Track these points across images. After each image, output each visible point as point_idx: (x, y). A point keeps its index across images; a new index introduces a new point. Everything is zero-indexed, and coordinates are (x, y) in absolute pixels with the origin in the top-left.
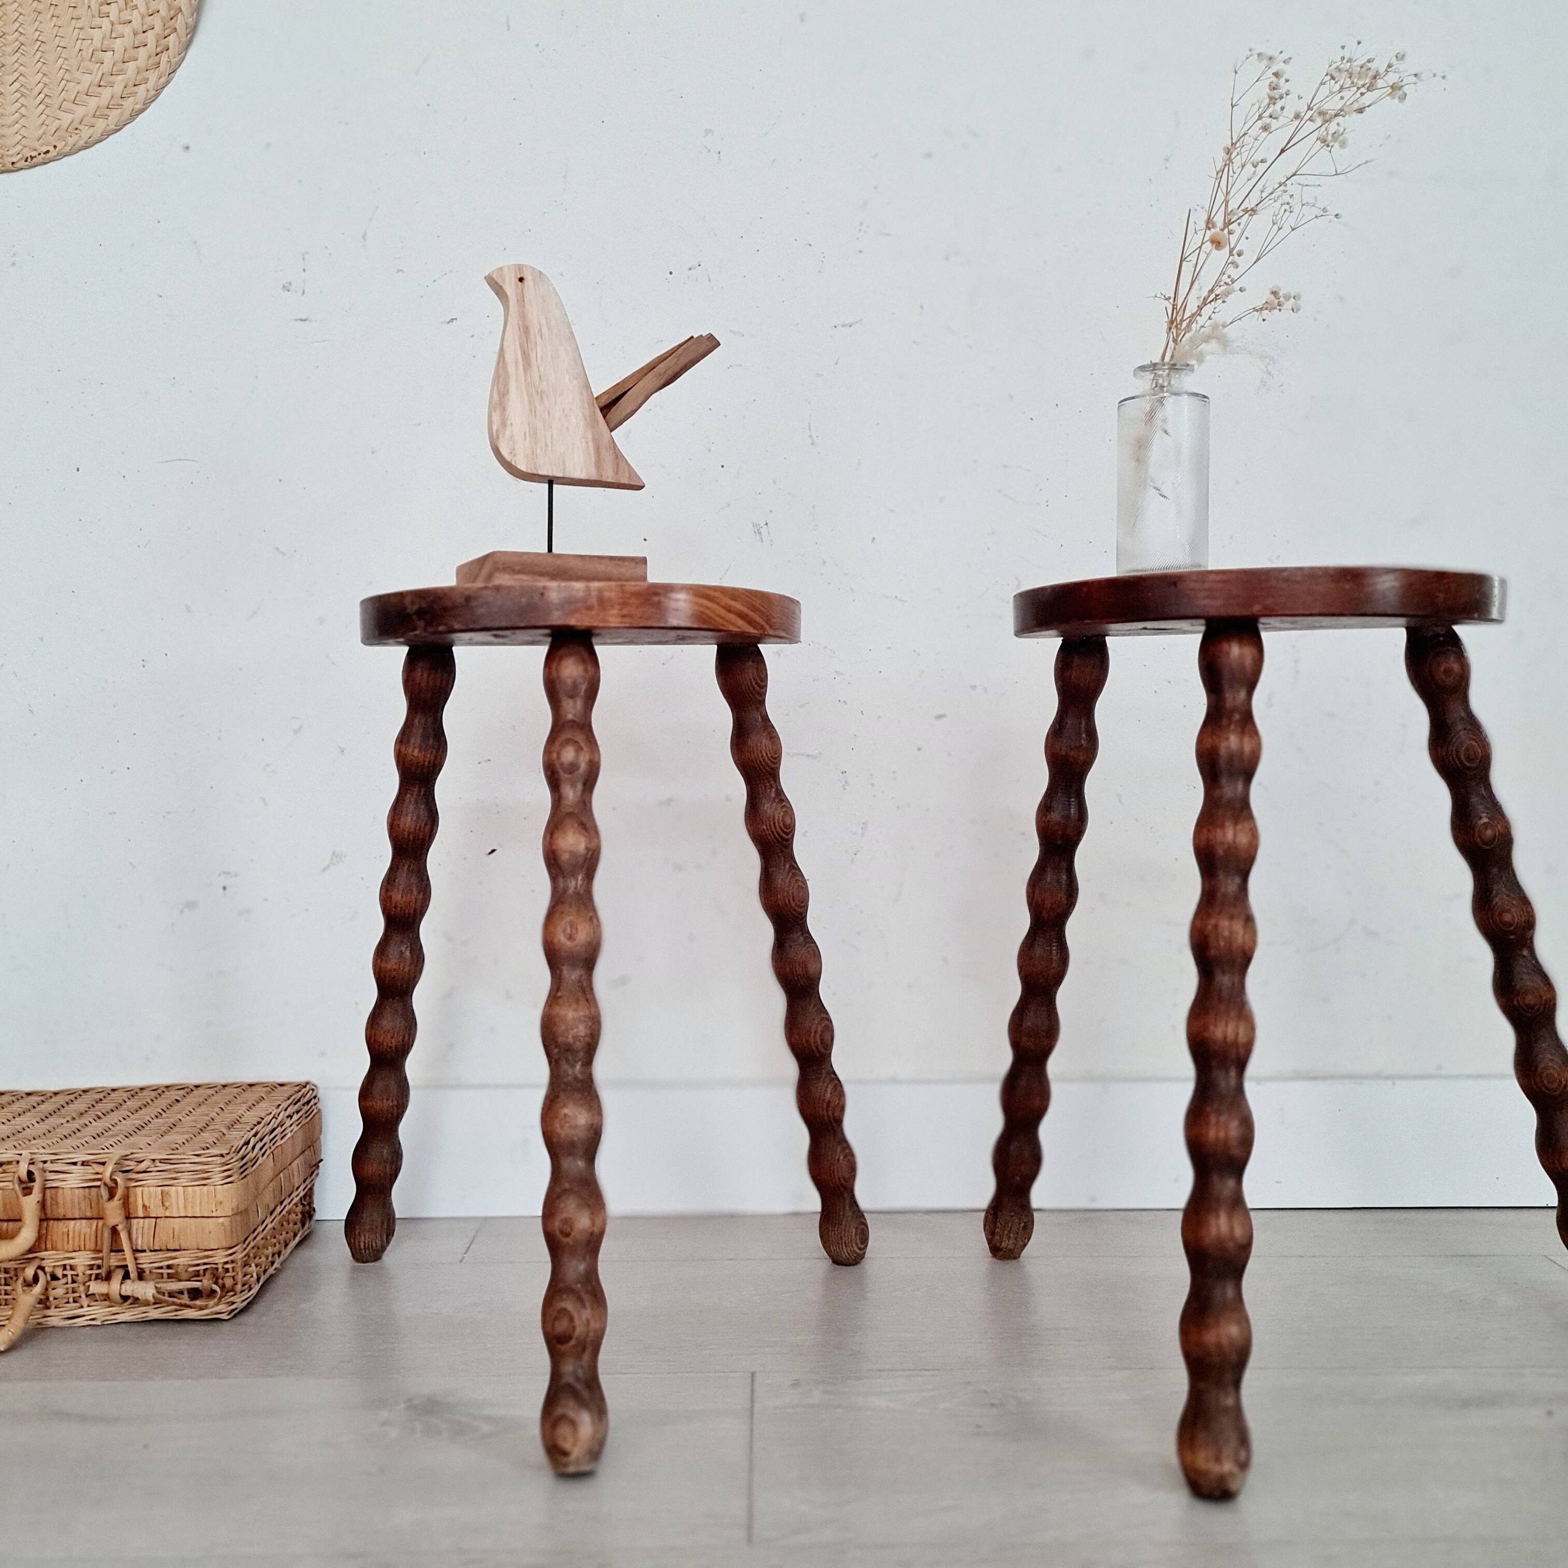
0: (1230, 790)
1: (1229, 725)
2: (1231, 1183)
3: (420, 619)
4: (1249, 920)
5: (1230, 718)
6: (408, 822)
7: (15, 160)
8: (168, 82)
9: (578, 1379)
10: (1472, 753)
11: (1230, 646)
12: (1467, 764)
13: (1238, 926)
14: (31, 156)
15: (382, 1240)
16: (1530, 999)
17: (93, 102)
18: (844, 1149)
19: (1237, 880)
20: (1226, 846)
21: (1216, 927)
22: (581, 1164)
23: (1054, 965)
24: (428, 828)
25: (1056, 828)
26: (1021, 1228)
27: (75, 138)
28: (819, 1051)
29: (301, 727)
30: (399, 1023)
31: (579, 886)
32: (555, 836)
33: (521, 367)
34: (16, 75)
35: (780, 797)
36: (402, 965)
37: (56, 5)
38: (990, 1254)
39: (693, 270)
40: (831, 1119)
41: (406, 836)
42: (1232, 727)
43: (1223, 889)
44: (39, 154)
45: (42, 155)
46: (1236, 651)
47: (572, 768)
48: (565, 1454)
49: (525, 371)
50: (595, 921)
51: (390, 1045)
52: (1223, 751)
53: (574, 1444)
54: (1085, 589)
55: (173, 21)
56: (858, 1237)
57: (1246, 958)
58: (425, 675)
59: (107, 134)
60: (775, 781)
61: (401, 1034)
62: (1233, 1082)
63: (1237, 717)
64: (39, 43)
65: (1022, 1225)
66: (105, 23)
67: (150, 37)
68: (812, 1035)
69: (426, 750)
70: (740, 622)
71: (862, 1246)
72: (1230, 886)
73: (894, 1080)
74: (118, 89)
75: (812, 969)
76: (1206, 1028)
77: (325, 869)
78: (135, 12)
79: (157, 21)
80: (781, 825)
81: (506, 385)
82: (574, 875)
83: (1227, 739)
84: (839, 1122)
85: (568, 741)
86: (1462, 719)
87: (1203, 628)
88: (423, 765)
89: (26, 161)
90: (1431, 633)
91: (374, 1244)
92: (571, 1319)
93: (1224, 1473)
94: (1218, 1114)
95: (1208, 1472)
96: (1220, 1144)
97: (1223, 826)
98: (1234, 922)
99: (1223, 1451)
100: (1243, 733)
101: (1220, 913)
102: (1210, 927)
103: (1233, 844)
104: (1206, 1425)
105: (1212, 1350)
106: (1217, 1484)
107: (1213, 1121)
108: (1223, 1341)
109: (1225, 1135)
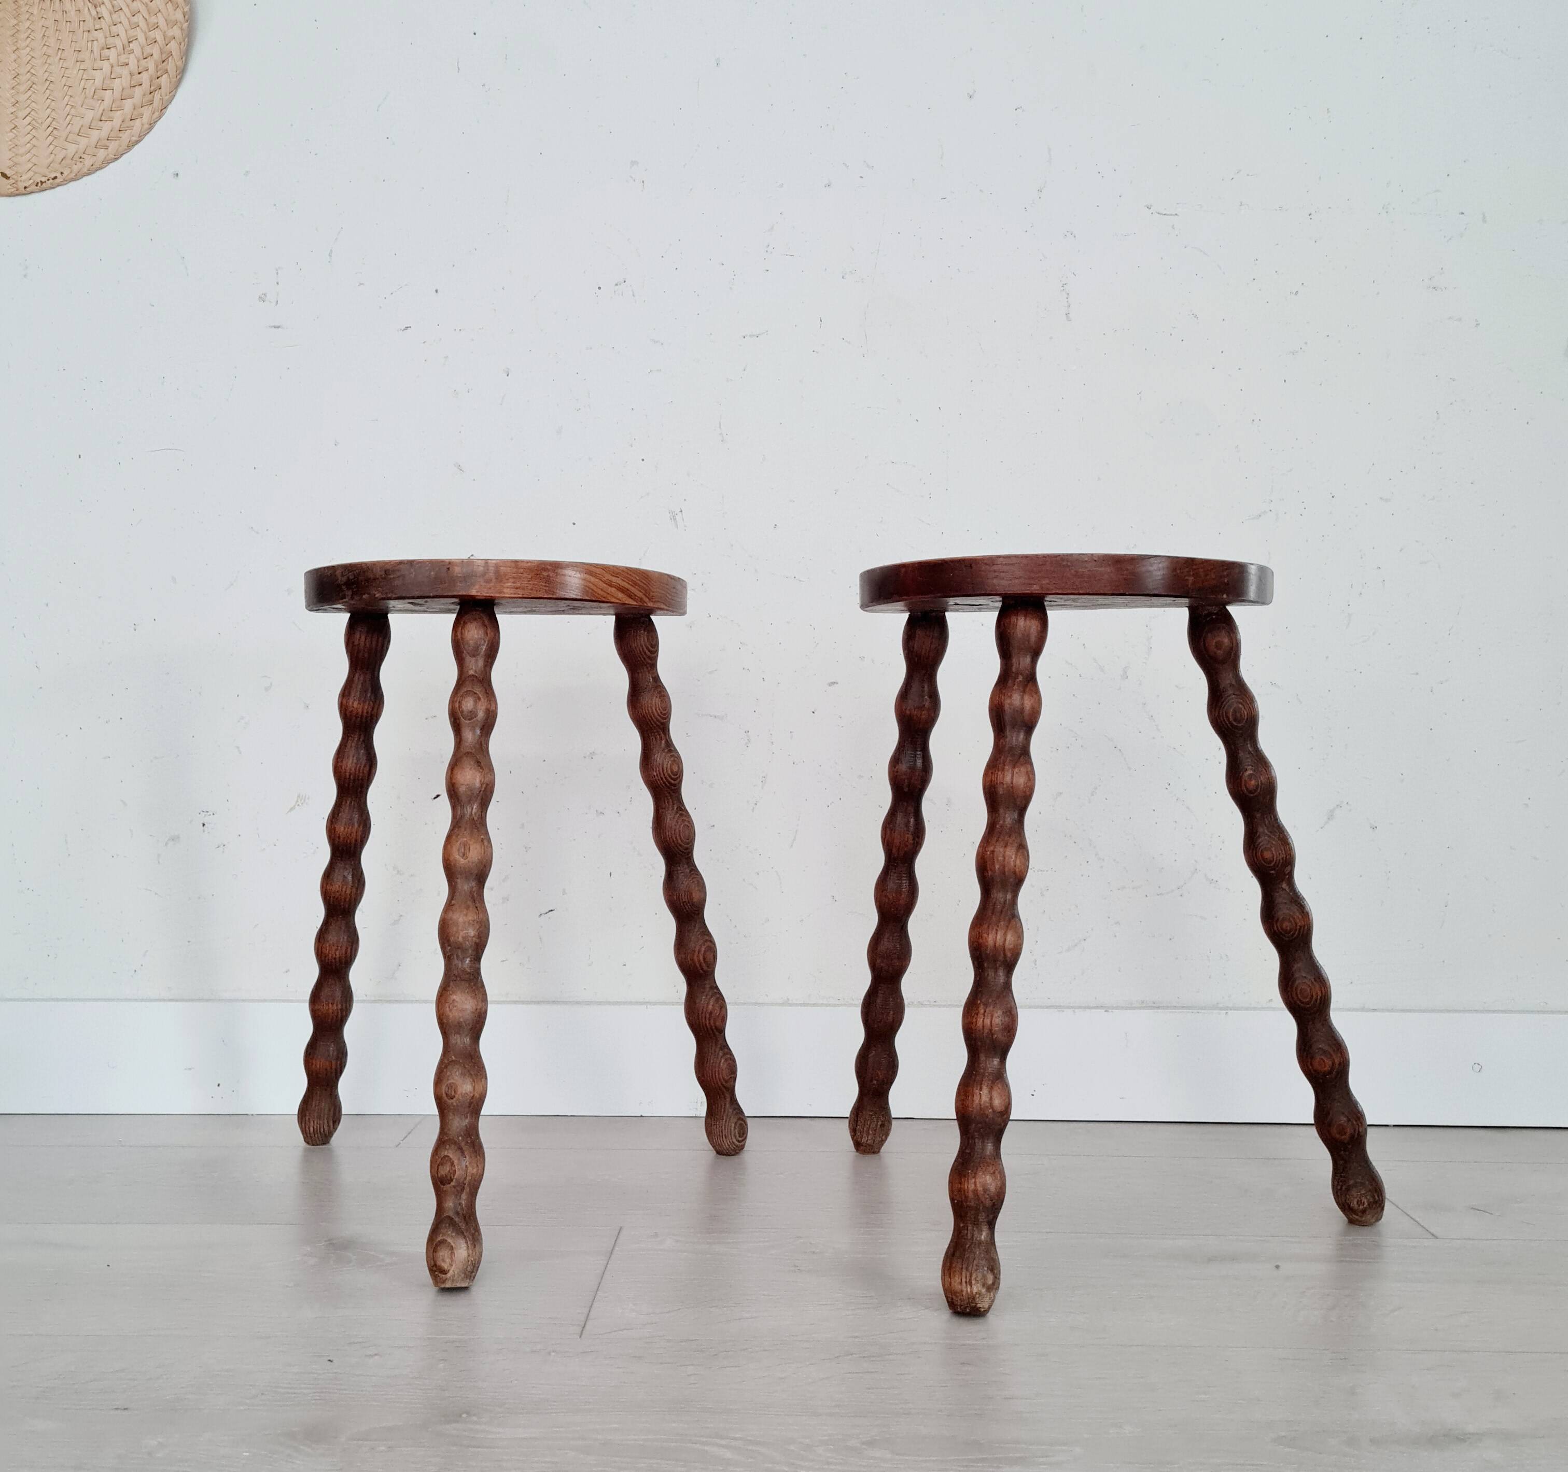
0: (1015, 738)
1: (1014, 685)
2: (996, 1062)
3: (348, 589)
4: (1022, 847)
5: (1015, 681)
6: (350, 764)
7: (27, 185)
8: (160, 117)
9: (458, 1213)
10: (1238, 715)
11: (1020, 620)
12: (1235, 723)
13: (1011, 853)
14: (41, 181)
15: (329, 1127)
16: (1287, 925)
17: (95, 135)
18: (724, 1054)
19: (1016, 816)
20: (1006, 787)
21: (993, 852)
22: (467, 1040)
23: (903, 896)
24: (367, 769)
25: (904, 777)
26: (879, 1126)
27: (80, 165)
28: (702, 969)
29: (271, 684)
30: (344, 938)
31: (473, 813)
32: (455, 772)
34: (28, 110)
35: (669, 747)
36: (345, 887)
37: (63, 50)
38: (853, 1149)
39: (619, 286)
40: (714, 1028)
41: (348, 776)
42: (1016, 687)
43: (1001, 822)
44: (48, 180)
45: (51, 181)
46: (1023, 624)
47: (472, 715)
48: (444, 1272)
50: (486, 843)
51: (334, 956)
52: (1007, 707)
53: (451, 1265)
54: (903, 570)
55: (165, 63)
56: (736, 1130)
57: (1019, 881)
58: (363, 638)
59: (107, 162)
60: (665, 735)
61: (344, 948)
62: (1002, 980)
63: (1020, 678)
64: (48, 82)
65: (880, 1123)
66: (106, 65)
67: (145, 77)
68: (697, 953)
69: (364, 702)
70: (620, 595)
71: (740, 1139)
72: (1008, 818)
73: (786, 1003)
74: (117, 123)
75: (696, 896)
76: (980, 936)
77: (291, 809)
78: (132, 56)
79: (150, 63)
80: (669, 772)
82: (470, 801)
83: (1011, 697)
84: (722, 1031)
85: (468, 692)
86: (1231, 685)
87: (999, 605)
88: (362, 716)
89: (37, 185)
90: (1206, 612)
91: (322, 1130)
92: (452, 1164)
93: (974, 1293)
94: (986, 1005)
95: (962, 1291)
96: (986, 1031)
97: (1003, 770)
98: (1008, 849)
99: (974, 1276)
100: (1024, 692)
101: (997, 841)
102: (988, 853)
103: (1012, 783)
104: (962, 1257)
105: (971, 1195)
106: (969, 1303)
107: (982, 1011)
108: (980, 1189)
109: (991, 1023)
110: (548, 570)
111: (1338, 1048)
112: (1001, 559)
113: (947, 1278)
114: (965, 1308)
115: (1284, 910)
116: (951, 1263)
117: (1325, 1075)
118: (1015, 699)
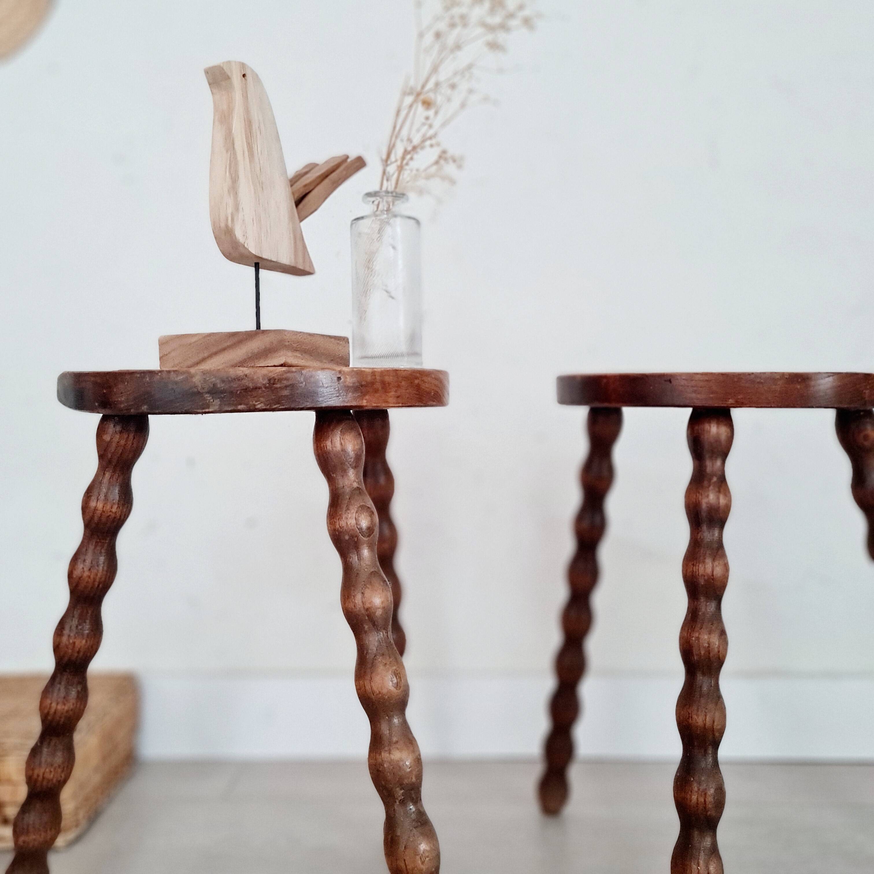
0: (709, 533)
1: (709, 486)
4: (723, 633)
5: (710, 480)
11: (710, 427)
13: (714, 638)
19: (714, 602)
20: (706, 578)
21: (698, 638)
42: (711, 487)
43: (703, 610)
46: (714, 429)
52: (704, 506)
57: (720, 662)
62: (710, 757)
63: (715, 479)
72: (708, 607)
76: (690, 717)
83: (708, 496)
87: (690, 413)
94: (699, 784)
96: (701, 807)
97: (704, 562)
98: (712, 636)
100: (719, 492)
101: (701, 628)
102: (694, 639)
103: (713, 575)
107: (696, 789)
109: (705, 801)
112: (699, 376)
118: (710, 498)
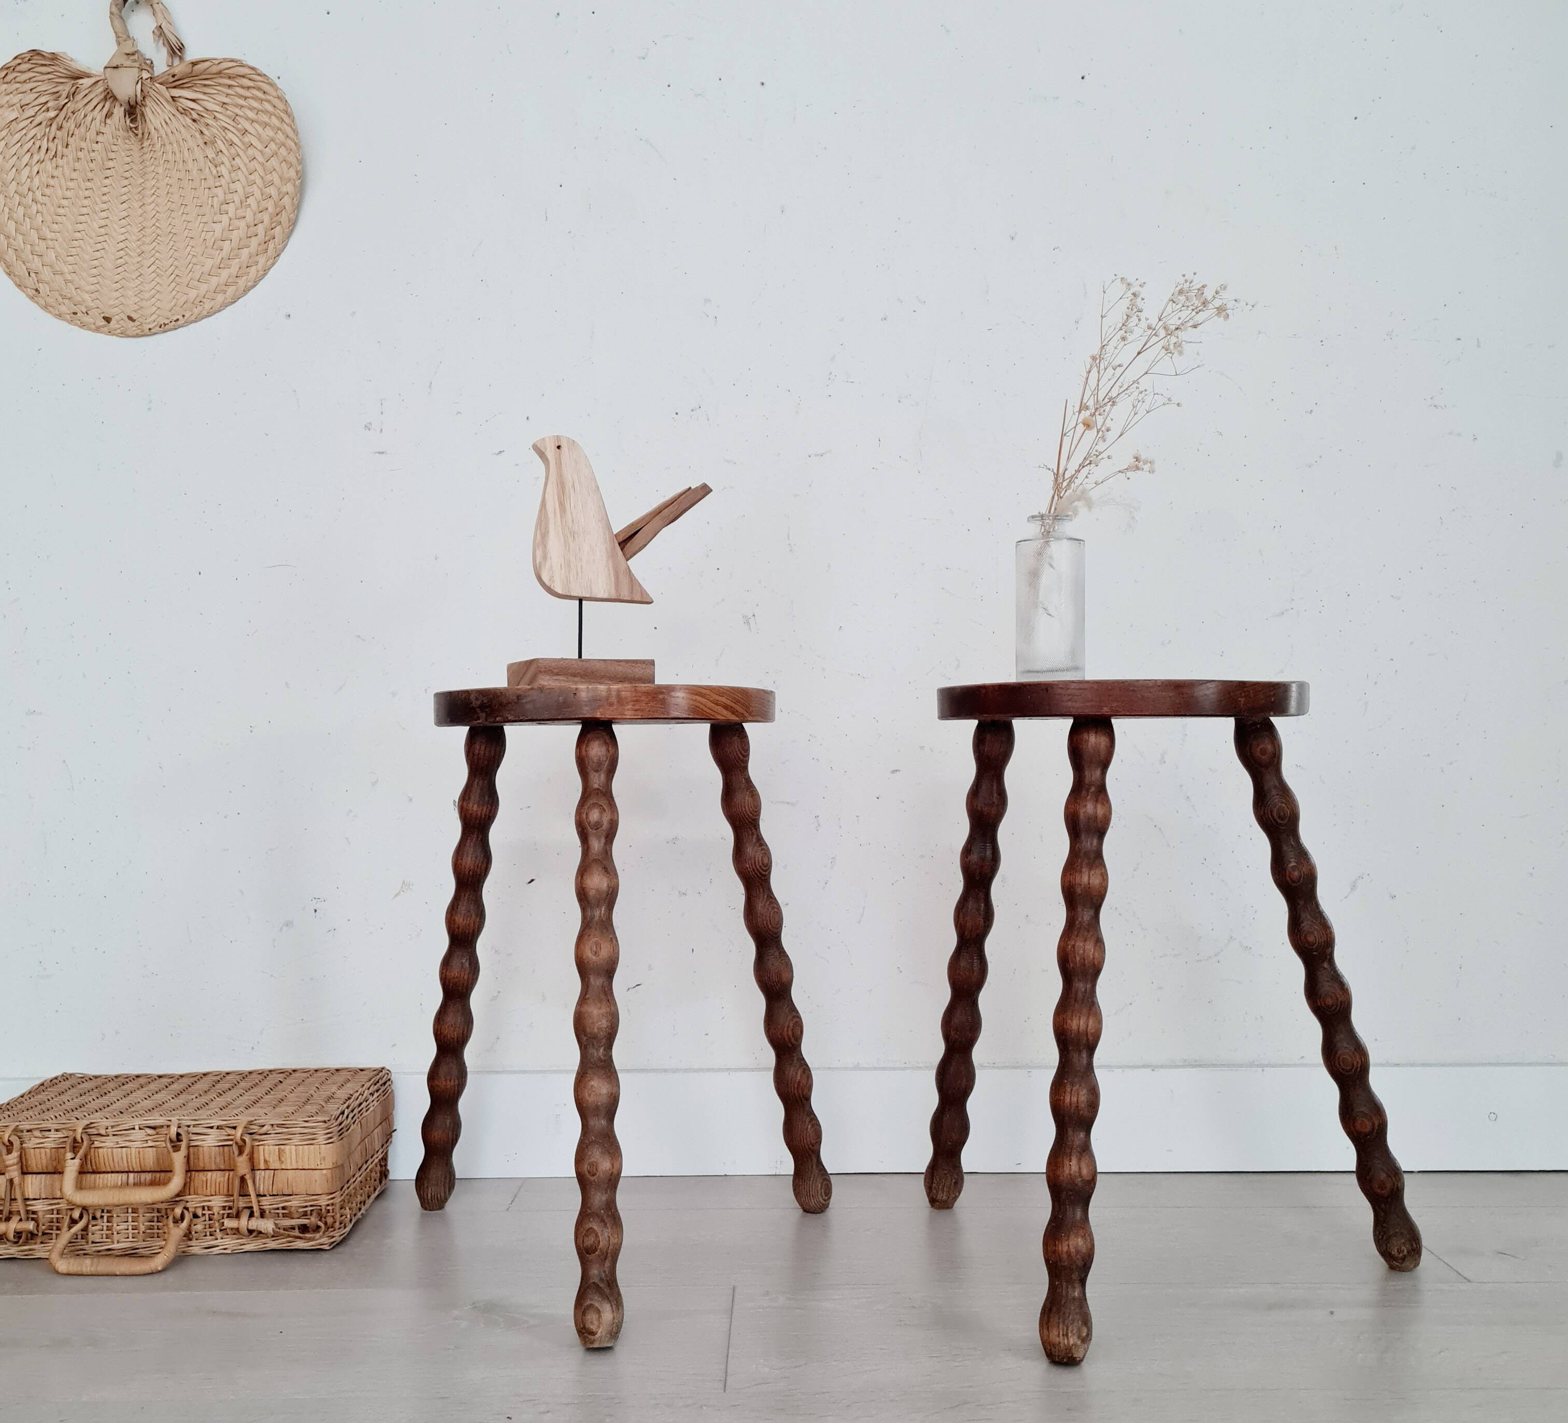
0: (1088, 843)
1: (1089, 796)
2: (1082, 1135)
3: (482, 711)
4: (1099, 942)
5: (1088, 790)
6: (469, 861)
7: (151, 327)
8: (273, 264)
9: (601, 1280)
10: (1282, 814)
11: (1091, 736)
12: (1279, 821)
13: (1090, 946)
14: (164, 323)
15: (445, 1193)
16: (1329, 1001)
17: (214, 281)
18: (811, 1120)
19: (1092, 912)
20: (1083, 886)
21: (1073, 946)
22: (603, 1122)
23: (975, 974)
24: (484, 866)
25: (975, 866)
26: (953, 1184)
27: (200, 308)
28: (791, 1043)
29: (377, 780)
30: (460, 1019)
31: (602, 915)
32: (585, 877)
33: (559, 516)
34: (153, 259)
35: (760, 842)
36: (463, 973)
37: (186, 205)
38: (930, 1206)
39: (694, 412)
40: (801, 1096)
41: (467, 873)
42: (1091, 796)
43: (1080, 919)
44: (171, 322)
45: (173, 323)
46: (1093, 740)
47: (597, 826)
48: (593, 1333)
49: (561, 517)
50: (614, 941)
51: (452, 1036)
52: (1082, 816)
53: (599, 1327)
54: (984, 691)
55: (279, 216)
56: (823, 1191)
57: (1097, 971)
58: (483, 748)
59: (225, 305)
60: (756, 829)
61: (461, 1027)
62: (1085, 1061)
63: (1093, 789)
64: (172, 235)
65: (954, 1181)
66: (225, 219)
67: (260, 229)
68: (786, 1029)
69: (483, 805)
70: (725, 712)
71: (826, 1198)
72: (1085, 916)
73: (857, 1068)
74: (234, 270)
75: (785, 977)
76: (1064, 1022)
77: (397, 895)
78: (248, 209)
79: (266, 217)
80: (761, 864)
81: (547, 528)
82: (598, 905)
83: (1085, 806)
84: (808, 1099)
85: (595, 805)
86: (1275, 787)
87: (1071, 722)
88: (481, 817)
89: (160, 327)
90: (1251, 722)
91: (439, 1196)
92: (597, 1235)
93: (1071, 1345)
94: (1072, 1085)
95: (1060, 1343)
96: (1073, 1107)
97: (1081, 871)
98: (1087, 942)
99: (1070, 1329)
100: (1097, 801)
101: (1077, 936)
102: (1070, 947)
103: (1089, 884)
104: (1059, 1311)
105: (1065, 1256)
106: (1066, 1353)
107: (1069, 1090)
108: (1073, 1250)
109: (1078, 1100)
110: (662, 693)
111: (1377, 1111)
113: (1045, 1331)
114: (1063, 1358)
115: (1326, 987)
116: (1049, 1318)
117: (1366, 1135)
118: (1089, 808)
